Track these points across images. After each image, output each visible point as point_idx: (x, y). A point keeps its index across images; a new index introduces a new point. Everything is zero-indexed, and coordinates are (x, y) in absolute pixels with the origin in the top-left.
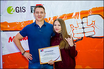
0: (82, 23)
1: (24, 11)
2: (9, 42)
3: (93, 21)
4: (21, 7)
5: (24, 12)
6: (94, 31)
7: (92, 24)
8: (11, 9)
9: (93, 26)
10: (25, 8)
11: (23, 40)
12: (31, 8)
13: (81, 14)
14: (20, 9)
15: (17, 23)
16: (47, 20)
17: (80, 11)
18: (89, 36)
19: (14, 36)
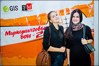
0: (66, 19)
2: (6, 35)
4: (14, 6)
8: (6, 8)
11: (17, 34)
19: (9, 31)
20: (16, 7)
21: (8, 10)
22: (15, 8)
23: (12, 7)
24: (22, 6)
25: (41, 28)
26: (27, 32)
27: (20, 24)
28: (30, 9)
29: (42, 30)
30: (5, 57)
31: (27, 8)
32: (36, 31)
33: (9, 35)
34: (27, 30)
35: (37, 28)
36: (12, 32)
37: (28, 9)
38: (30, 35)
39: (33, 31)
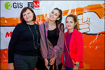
2: (6, 37)
3: (88, 19)
4: (18, 3)
5: (21, 8)
6: (88, 28)
7: (87, 21)
9: (88, 23)
10: (22, 4)
12: (28, 4)
13: (76, 11)
14: (17, 5)
15: (14, 18)
16: (44, 16)
17: (75, 8)
18: (84, 33)
19: (11, 32)
21: (11, 7)
37: (35, 7)
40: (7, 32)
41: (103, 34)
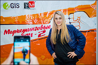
0: (69, 18)
1: (18, 7)
2: (4, 34)
3: (78, 17)
6: (79, 26)
7: (78, 19)
8: (7, 5)
9: (78, 22)
10: (19, 4)
11: (17, 33)
12: (24, 4)
13: (68, 11)
15: (12, 17)
16: (39, 15)
17: (67, 8)
19: (9, 30)
20: (18, 4)
21: (9, 7)
22: (16, 6)
23: (13, 4)
24: (24, 3)
25: (43, 27)
26: (28, 31)
27: (21, 23)
28: (32, 7)
29: (45, 29)
30: (4, 58)
31: (29, 6)
32: (38, 30)
33: (9, 34)
34: (29, 29)
35: (39, 27)
36: (11, 31)
37: (31, 7)
38: (32, 34)
39: (35, 30)
40: (6, 30)
41: (92, 31)
